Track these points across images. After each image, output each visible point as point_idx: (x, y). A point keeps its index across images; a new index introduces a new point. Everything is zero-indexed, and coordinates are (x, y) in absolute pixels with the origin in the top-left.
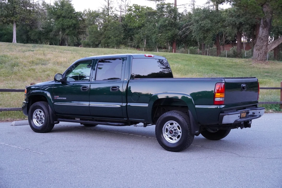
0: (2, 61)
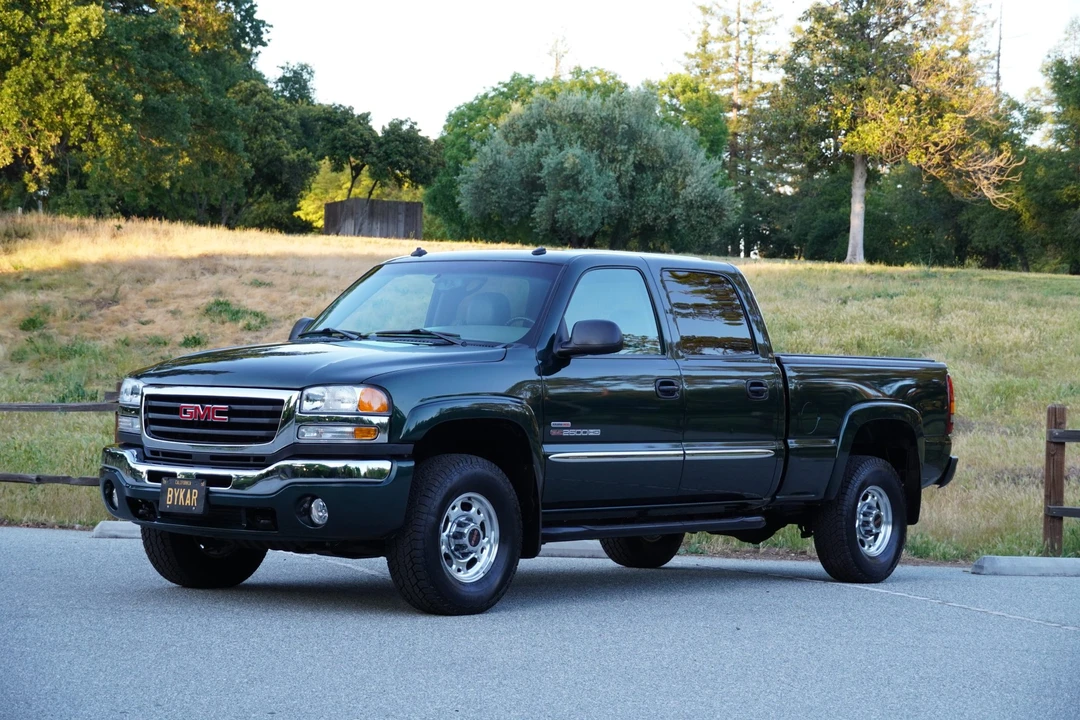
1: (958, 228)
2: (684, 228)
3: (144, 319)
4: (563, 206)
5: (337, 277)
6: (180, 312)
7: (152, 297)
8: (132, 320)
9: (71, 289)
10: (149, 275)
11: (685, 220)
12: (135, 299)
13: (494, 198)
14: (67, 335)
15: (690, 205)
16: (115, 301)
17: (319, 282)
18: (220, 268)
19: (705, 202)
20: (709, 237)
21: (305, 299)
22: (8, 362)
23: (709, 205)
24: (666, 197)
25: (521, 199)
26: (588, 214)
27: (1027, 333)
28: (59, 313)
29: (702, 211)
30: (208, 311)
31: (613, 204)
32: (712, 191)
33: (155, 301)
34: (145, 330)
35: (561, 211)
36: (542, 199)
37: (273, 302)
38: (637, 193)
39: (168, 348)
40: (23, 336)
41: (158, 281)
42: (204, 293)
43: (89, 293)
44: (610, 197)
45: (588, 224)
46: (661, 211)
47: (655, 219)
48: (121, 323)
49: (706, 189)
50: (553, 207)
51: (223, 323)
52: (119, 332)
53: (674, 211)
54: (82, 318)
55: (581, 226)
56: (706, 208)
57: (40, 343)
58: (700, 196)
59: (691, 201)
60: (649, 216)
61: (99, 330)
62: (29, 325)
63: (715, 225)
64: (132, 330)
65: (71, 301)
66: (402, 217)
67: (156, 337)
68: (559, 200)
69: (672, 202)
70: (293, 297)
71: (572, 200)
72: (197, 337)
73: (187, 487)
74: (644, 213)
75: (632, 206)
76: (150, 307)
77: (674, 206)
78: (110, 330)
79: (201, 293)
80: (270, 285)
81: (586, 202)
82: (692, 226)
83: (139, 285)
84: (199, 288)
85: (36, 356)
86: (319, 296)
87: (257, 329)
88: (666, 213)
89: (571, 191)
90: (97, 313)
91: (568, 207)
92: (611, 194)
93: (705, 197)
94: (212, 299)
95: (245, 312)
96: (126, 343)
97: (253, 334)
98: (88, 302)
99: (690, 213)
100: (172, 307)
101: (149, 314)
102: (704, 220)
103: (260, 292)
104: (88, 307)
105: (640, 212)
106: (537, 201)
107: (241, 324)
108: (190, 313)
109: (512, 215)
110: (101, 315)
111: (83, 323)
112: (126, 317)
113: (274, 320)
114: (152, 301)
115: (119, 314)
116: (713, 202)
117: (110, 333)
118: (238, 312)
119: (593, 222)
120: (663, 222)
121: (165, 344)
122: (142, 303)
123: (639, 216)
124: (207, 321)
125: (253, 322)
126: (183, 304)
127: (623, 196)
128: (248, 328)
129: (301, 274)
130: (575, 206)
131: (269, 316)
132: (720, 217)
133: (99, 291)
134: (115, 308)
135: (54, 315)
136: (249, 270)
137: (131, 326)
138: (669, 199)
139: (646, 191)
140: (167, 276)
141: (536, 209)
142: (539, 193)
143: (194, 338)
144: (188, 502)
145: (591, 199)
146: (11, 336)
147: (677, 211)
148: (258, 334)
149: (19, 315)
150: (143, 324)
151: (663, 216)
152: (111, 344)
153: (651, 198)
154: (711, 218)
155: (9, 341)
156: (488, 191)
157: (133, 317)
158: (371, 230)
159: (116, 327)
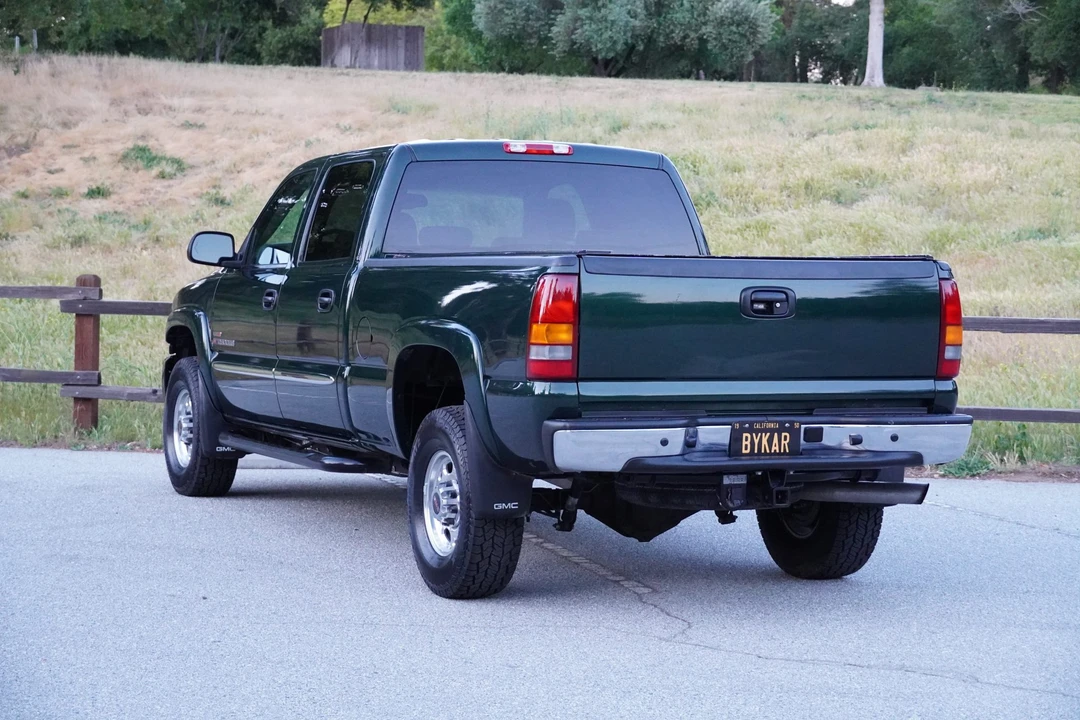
1: (1016, 40)
2: (715, 46)
3: (53, 168)
4: (582, 26)
5: (281, 116)
6: (95, 158)
7: (69, 143)
8: (42, 168)
10: (76, 118)
11: (715, 39)
12: (50, 143)
13: (508, 20)
15: (721, 22)
16: (26, 147)
17: (257, 122)
18: (155, 109)
19: (737, 17)
20: (743, 56)
21: (234, 142)
23: (743, 23)
24: (696, 13)
25: (538, 19)
26: (606, 35)
27: (994, 169)
29: (734, 28)
30: (125, 157)
31: (637, 23)
32: (745, 6)
33: (70, 147)
34: (51, 180)
35: (579, 31)
36: (560, 18)
37: (198, 146)
38: (665, 10)
39: (69, 199)
41: (80, 125)
42: (126, 138)
44: (635, 17)
45: (608, 45)
46: (690, 29)
47: (685, 37)
48: (27, 172)
49: (738, 4)
50: (572, 27)
51: (137, 170)
52: (21, 183)
53: (704, 30)
55: (601, 48)
56: (738, 25)
58: (732, 12)
59: (722, 17)
60: (677, 36)
63: (749, 43)
64: (39, 180)
66: (401, 43)
67: (59, 188)
68: (577, 19)
69: (702, 19)
70: (222, 141)
71: (590, 18)
72: (101, 187)
74: (672, 32)
75: (660, 24)
76: (64, 154)
77: (705, 24)
78: (13, 181)
79: (122, 138)
80: (201, 126)
81: (606, 20)
82: (723, 45)
83: (61, 130)
84: (124, 132)
86: (250, 138)
87: (171, 177)
88: (696, 31)
89: (590, 8)
90: (5, 161)
91: (586, 27)
92: (635, 12)
93: (737, 13)
94: (130, 145)
95: (163, 158)
96: (24, 196)
97: (166, 183)
99: (722, 31)
100: (86, 154)
101: (62, 161)
102: (736, 37)
103: (187, 134)
105: (668, 31)
106: (554, 19)
107: (155, 171)
108: (105, 159)
109: (530, 36)
110: (9, 164)
112: (33, 165)
113: (192, 167)
114: (68, 147)
115: (29, 162)
116: (747, 19)
117: (13, 184)
118: (154, 158)
119: (615, 43)
120: (692, 42)
121: (67, 195)
122: (57, 150)
123: (667, 35)
124: (120, 169)
125: (169, 169)
126: (100, 151)
127: (650, 15)
128: (162, 176)
129: (243, 113)
130: (593, 26)
131: (190, 161)
132: (754, 34)
133: (15, 136)
134: (25, 156)
136: (188, 110)
137: (38, 175)
138: (699, 16)
139: (673, 8)
140: (94, 119)
141: (555, 29)
142: (558, 11)
143: (98, 188)
145: (611, 18)
147: (707, 30)
148: (171, 182)
150: (51, 172)
151: (693, 35)
152: (9, 196)
153: (678, 15)
154: (743, 36)
156: (501, 11)
157: (44, 165)
158: (368, 57)
159: (23, 177)
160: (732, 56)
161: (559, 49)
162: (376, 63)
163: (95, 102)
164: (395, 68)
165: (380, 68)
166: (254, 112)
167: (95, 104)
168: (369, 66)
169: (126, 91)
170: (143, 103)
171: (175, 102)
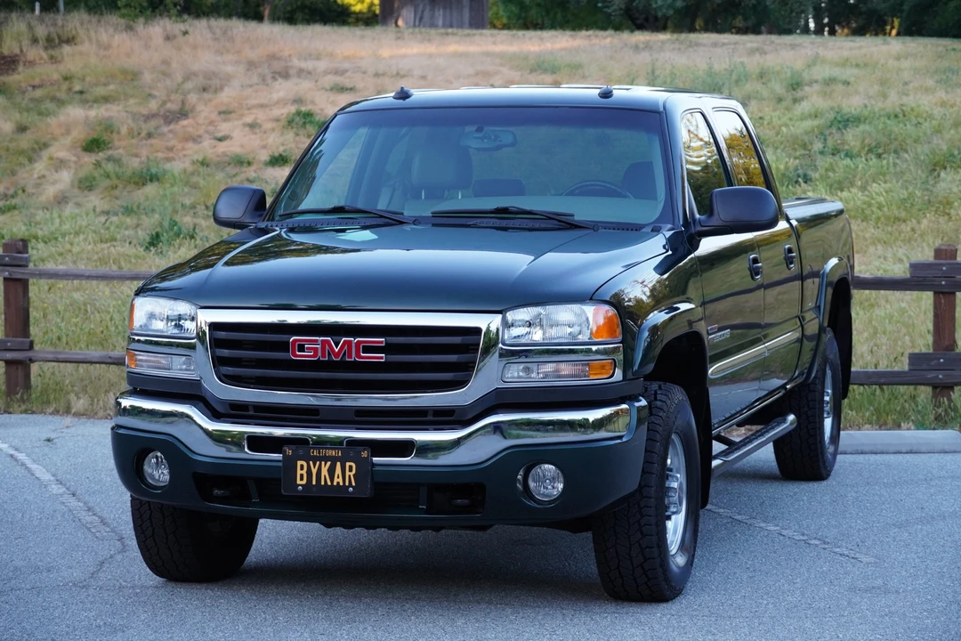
0: (885, 139)
3: (220, 135)
5: (425, 77)
6: (259, 125)
7: (224, 108)
8: (206, 136)
9: (132, 101)
10: (215, 82)
12: (205, 111)
14: (136, 156)
16: (183, 114)
18: (292, 72)
22: (76, 191)
28: (124, 130)
30: (290, 122)
33: (229, 112)
34: (223, 147)
39: (253, 168)
40: (89, 159)
41: (226, 89)
42: (281, 102)
43: (153, 105)
48: (196, 139)
52: (195, 151)
54: (150, 135)
55: (661, 5)
57: (110, 167)
61: (170, 149)
62: (93, 145)
64: (208, 148)
65: (134, 116)
66: (466, 2)
67: (237, 156)
72: (284, 154)
73: (334, 460)
76: (225, 120)
78: (183, 149)
79: (277, 102)
80: (353, 89)
83: (206, 96)
84: (275, 96)
85: (107, 183)
90: (165, 129)
94: (293, 109)
96: (204, 163)
98: (152, 116)
100: (249, 119)
101: (224, 128)
103: (343, 97)
104: (153, 123)
108: (269, 125)
110: (170, 131)
111: (153, 141)
112: (198, 133)
114: (226, 113)
115: (190, 129)
117: (184, 152)
121: (249, 164)
122: (214, 116)
124: (290, 135)
126: (260, 115)
129: (383, 75)
133: (164, 103)
134: (185, 122)
135: (119, 133)
136: (326, 73)
137: (207, 143)
140: (236, 83)
143: (281, 155)
144: (338, 480)
146: (74, 159)
149: (79, 134)
150: (220, 140)
152: (187, 164)
155: (72, 165)
157: (207, 132)
158: (432, 17)
159: (190, 145)
160: (792, 11)
161: (615, 7)
162: (440, 23)
163: (227, 65)
164: (461, 26)
165: (444, 26)
166: (394, 73)
167: (229, 69)
168: (433, 25)
169: (253, 55)
170: (277, 66)
171: (309, 65)
